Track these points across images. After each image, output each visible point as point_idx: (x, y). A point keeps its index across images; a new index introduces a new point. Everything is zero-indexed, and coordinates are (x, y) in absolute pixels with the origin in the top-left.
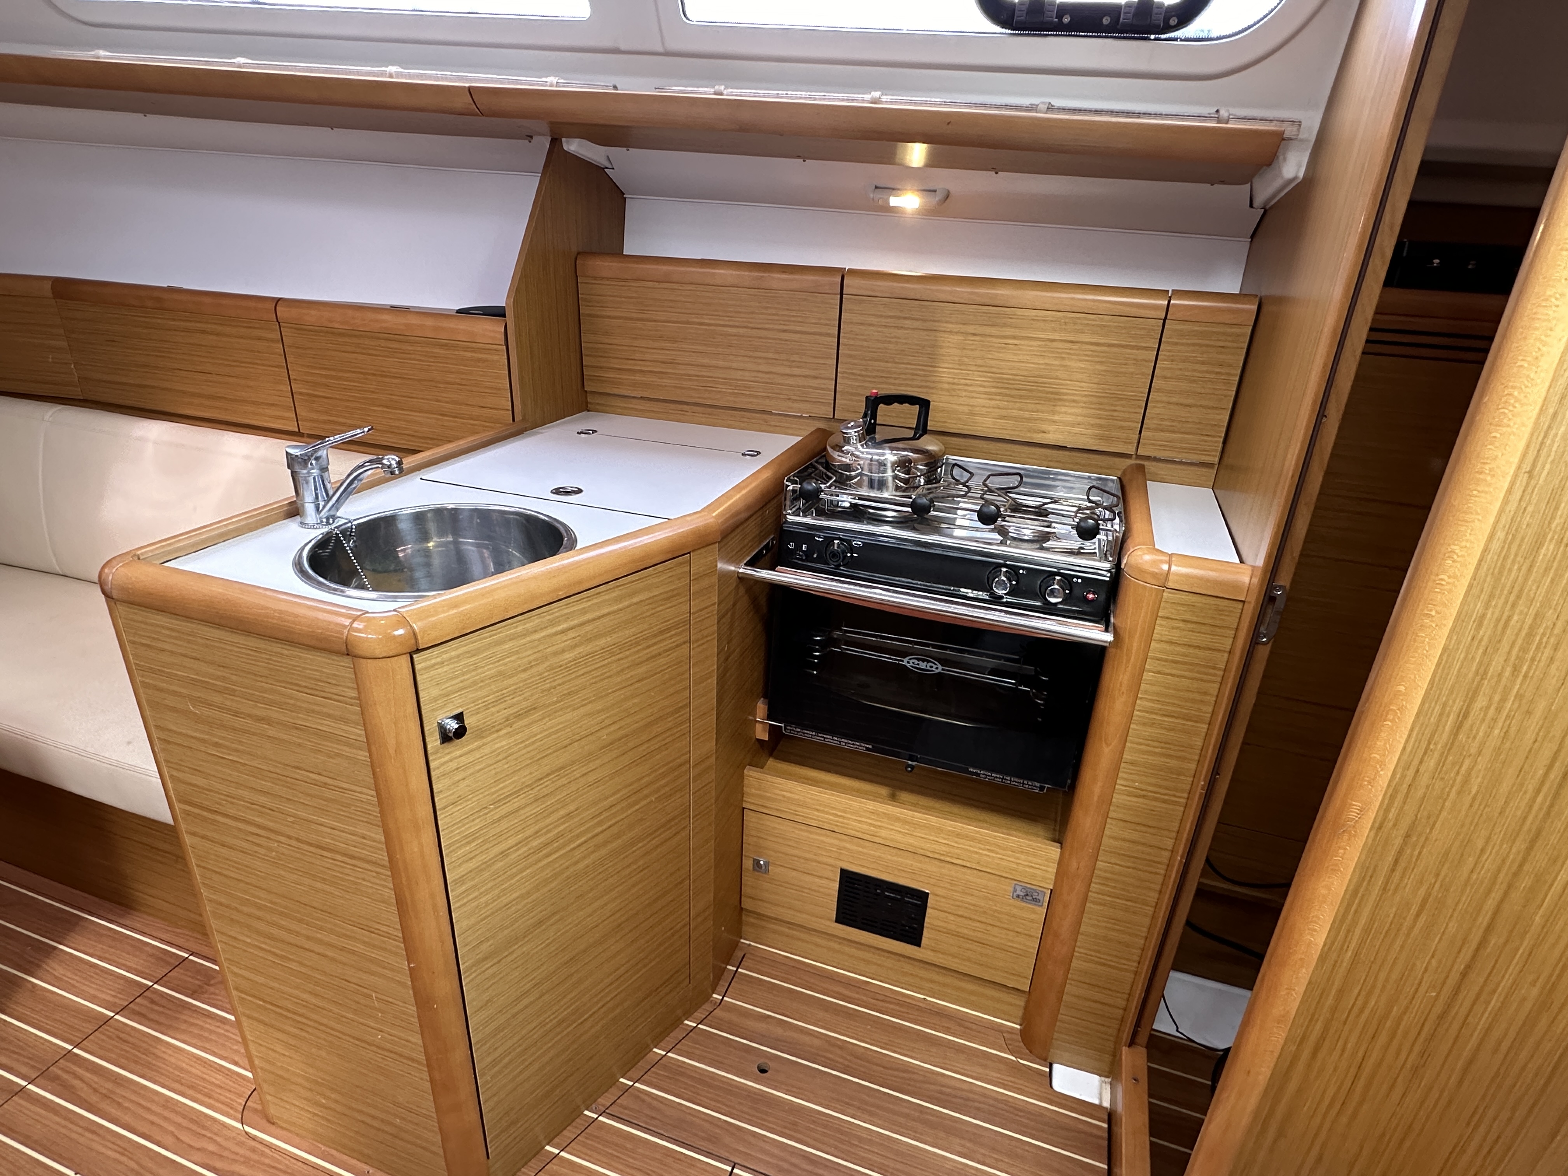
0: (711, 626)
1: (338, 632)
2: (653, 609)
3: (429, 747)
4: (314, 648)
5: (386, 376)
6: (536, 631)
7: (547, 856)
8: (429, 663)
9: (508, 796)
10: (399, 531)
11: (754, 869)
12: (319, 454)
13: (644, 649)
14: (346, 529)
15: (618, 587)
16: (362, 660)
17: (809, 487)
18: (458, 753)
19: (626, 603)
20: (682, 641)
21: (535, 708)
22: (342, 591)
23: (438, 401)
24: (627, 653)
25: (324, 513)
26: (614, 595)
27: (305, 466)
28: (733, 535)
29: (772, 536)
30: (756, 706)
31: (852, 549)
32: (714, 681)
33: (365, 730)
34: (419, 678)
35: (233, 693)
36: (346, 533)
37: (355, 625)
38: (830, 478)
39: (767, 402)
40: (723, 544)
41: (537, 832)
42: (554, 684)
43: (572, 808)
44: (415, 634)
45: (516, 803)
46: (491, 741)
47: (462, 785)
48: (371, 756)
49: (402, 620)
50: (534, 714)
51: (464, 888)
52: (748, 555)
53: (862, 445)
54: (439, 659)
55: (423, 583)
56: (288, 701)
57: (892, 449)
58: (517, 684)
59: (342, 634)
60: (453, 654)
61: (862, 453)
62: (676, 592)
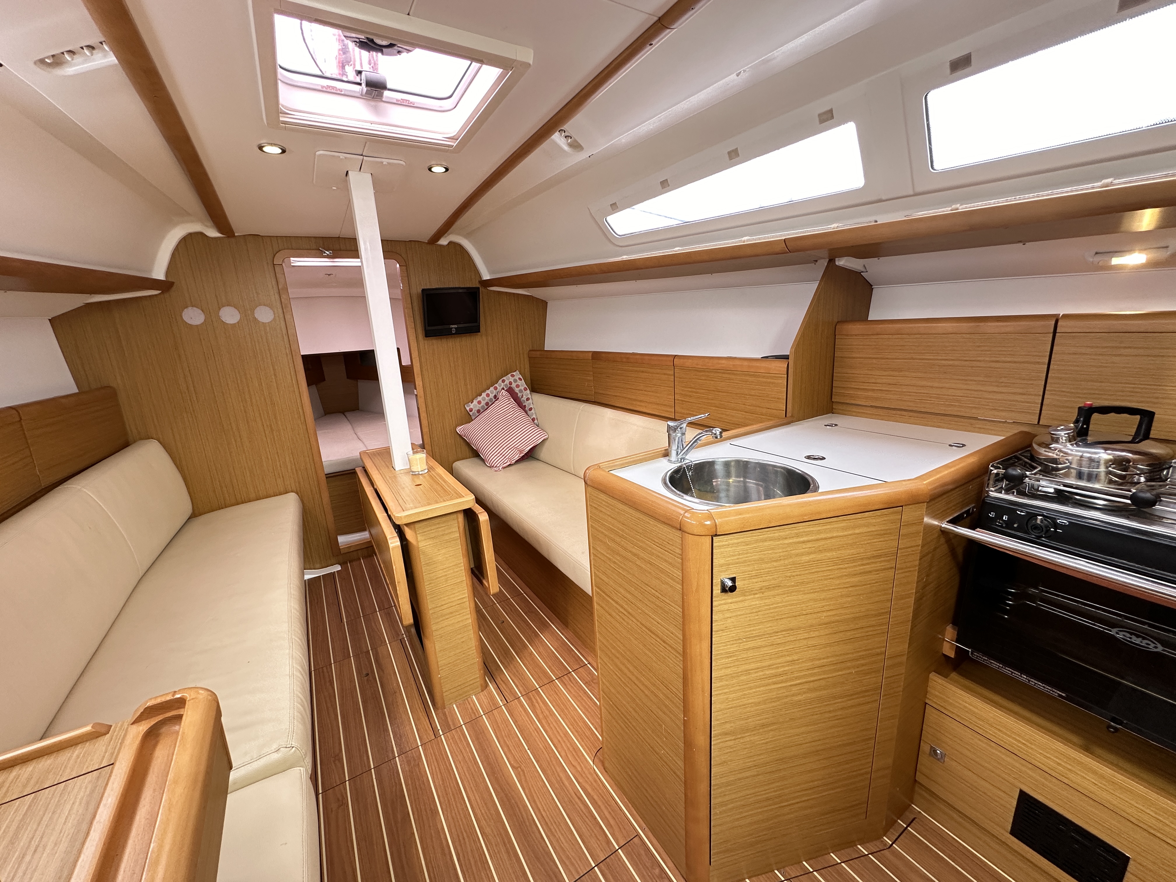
0: (915, 561)
1: (677, 516)
2: (869, 540)
3: (714, 592)
4: (664, 523)
5: (719, 392)
6: (786, 538)
7: (775, 683)
8: (721, 544)
9: (755, 636)
10: (715, 470)
11: (930, 754)
12: (682, 426)
13: (859, 565)
14: (689, 465)
15: (845, 520)
16: (686, 534)
17: (1014, 473)
18: (730, 601)
19: (850, 532)
20: (888, 566)
21: (779, 586)
22: (683, 496)
23: (744, 404)
24: (846, 565)
25: (680, 456)
26: (842, 525)
27: (675, 431)
28: (940, 499)
29: (973, 505)
30: (945, 628)
31: (1056, 526)
32: (912, 600)
33: (682, 573)
34: (714, 551)
35: (625, 538)
36: (689, 467)
37: (686, 514)
38: (1035, 468)
39: (974, 411)
40: (931, 504)
41: (769, 666)
42: (794, 574)
43: (795, 657)
44: (716, 525)
45: (759, 643)
46: (751, 599)
47: (729, 621)
48: (683, 589)
49: (710, 516)
50: (778, 590)
51: (721, 684)
52: (950, 515)
53: (1072, 445)
54: (727, 543)
55: (724, 499)
56: (648, 548)
57: (1106, 449)
58: (770, 568)
59: (679, 518)
60: (736, 541)
61: (1072, 450)
62: (888, 532)
